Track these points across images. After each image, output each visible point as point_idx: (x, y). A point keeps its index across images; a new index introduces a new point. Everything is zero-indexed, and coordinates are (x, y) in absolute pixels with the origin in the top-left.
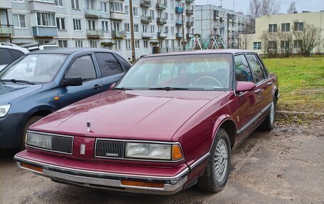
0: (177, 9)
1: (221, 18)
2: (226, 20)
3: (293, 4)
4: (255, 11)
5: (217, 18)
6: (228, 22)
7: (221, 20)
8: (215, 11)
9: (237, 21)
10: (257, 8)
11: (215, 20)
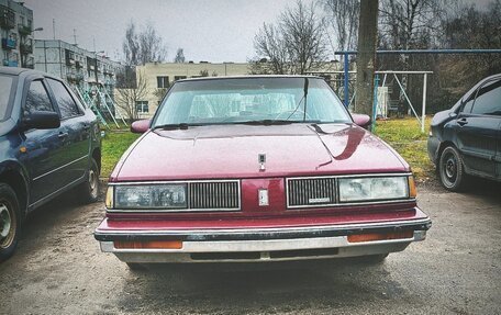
0: (4, 41)
1: (77, 63)
2: (85, 67)
3: (181, 51)
4: (131, 55)
5: (72, 62)
6: (89, 70)
7: (78, 66)
8: (67, 51)
9: (101, 69)
10: (135, 51)
11: (68, 64)
